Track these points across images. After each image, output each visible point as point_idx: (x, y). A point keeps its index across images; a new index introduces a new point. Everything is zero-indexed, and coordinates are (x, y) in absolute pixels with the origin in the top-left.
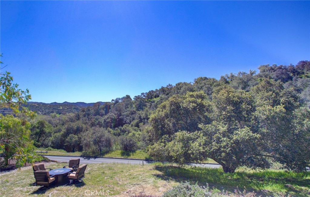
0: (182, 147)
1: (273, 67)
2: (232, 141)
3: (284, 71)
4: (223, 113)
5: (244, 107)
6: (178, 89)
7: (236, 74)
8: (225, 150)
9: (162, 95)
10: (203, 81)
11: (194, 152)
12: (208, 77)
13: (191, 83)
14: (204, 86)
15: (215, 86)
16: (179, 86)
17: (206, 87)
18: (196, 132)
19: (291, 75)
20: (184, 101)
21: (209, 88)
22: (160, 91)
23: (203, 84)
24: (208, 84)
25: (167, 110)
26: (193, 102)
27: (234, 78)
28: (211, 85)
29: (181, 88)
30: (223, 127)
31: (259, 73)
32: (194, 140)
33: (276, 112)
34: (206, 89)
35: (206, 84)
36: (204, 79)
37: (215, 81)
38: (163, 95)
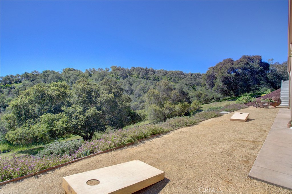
0: (47, 127)
1: (119, 68)
2: (85, 117)
3: (124, 71)
4: (80, 99)
5: (93, 94)
6: (46, 76)
7: (97, 69)
8: (81, 123)
9: (26, 81)
10: (71, 72)
11: (58, 128)
12: (75, 69)
13: (59, 72)
14: (72, 76)
15: (81, 77)
16: (46, 74)
17: (73, 77)
18: (60, 113)
19: (128, 74)
20: (49, 89)
21: (76, 78)
22: (23, 77)
23: (71, 74)
24: (75, 75)
25: (32, 97)
26: (57, 90)
27: (96, 72)
28: (78, 76)
29: (49, 76)
30: (80, 108)
31: (111, 71)
32: (58, 120)
33: (110, 98)
34: (74, 78)
35: (74, 74)
36: (71, 70)
37: (81, 72)
38: (28, 81)
